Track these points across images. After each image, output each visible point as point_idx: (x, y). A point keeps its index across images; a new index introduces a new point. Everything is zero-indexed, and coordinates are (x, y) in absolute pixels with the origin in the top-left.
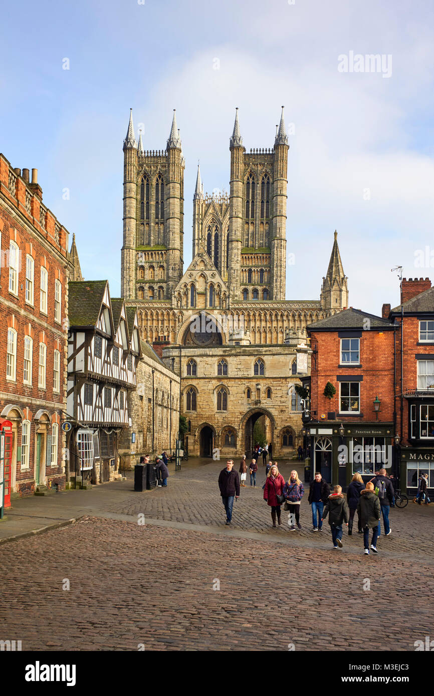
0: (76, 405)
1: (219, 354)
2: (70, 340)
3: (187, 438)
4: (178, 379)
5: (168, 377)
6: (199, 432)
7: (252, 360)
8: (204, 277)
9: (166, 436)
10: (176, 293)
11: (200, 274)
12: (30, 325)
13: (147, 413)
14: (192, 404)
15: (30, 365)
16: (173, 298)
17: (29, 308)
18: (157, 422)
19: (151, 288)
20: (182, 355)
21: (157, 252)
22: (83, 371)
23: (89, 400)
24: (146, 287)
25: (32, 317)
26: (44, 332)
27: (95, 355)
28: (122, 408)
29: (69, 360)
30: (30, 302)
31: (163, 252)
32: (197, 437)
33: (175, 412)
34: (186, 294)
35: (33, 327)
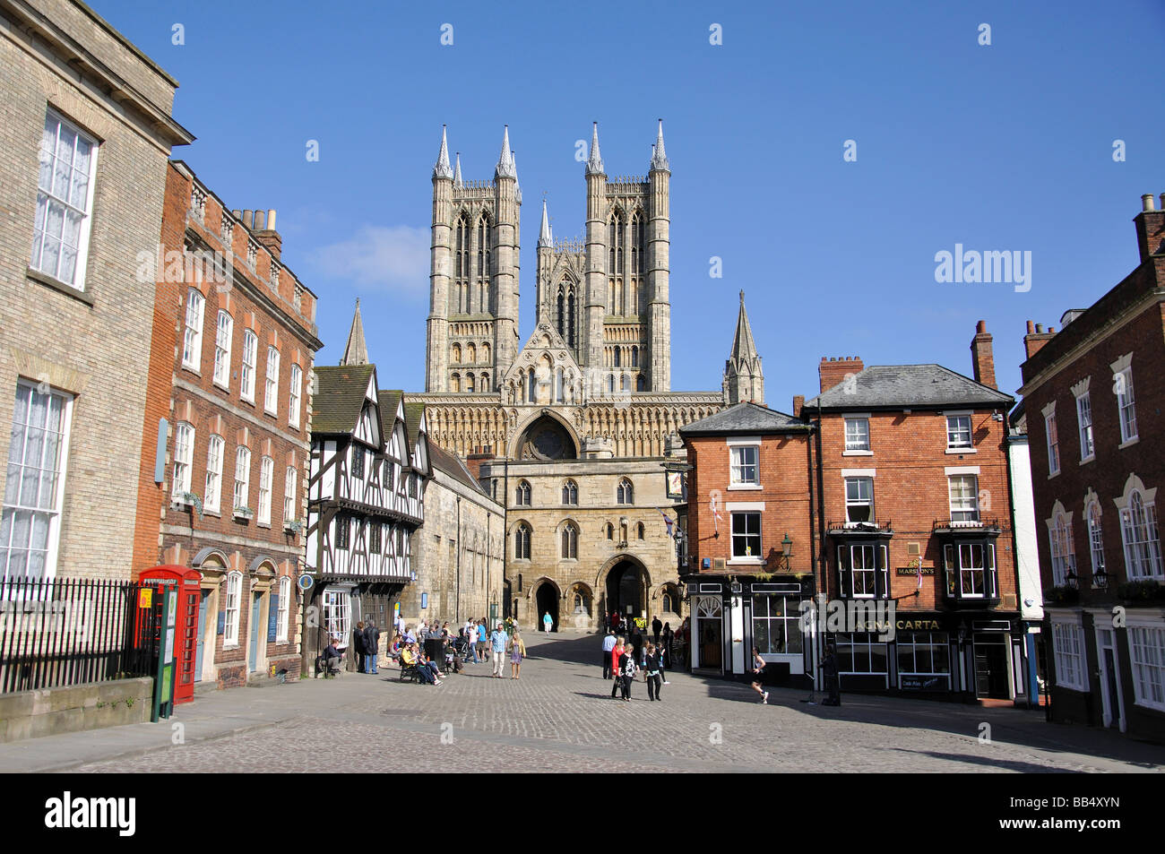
0: (322, 548)
1: (564, 473)
2: (314, 452)
3: (516, 601)
4: (501, 511)
5: (484, 507)
6: (535, 592)
7: (615, 482)
8: (549, 359)
9: (480, 598)
10: (507, 384)
11: (543, 353)
12: (246, 429)
13: (448, 563)
14: (525, 549)
15: (245, 490)
16: (502, 390)
17: (247, 406)
18: (465, 576)
19: (471, 375)
20: (509, 474)
21: (479, 323)
22: (332, 499)
23: (342, 542)
24: (463, 374)
25: (250, 418)
26: (270, 441)
27: (353, 474)
28: (400, 553)
29: (311, 482)
30: (249, 396)
31: (488, 323)
32: (531, 599)
33: (496, 561)
34: (521, 384)
35: (252, 433)
